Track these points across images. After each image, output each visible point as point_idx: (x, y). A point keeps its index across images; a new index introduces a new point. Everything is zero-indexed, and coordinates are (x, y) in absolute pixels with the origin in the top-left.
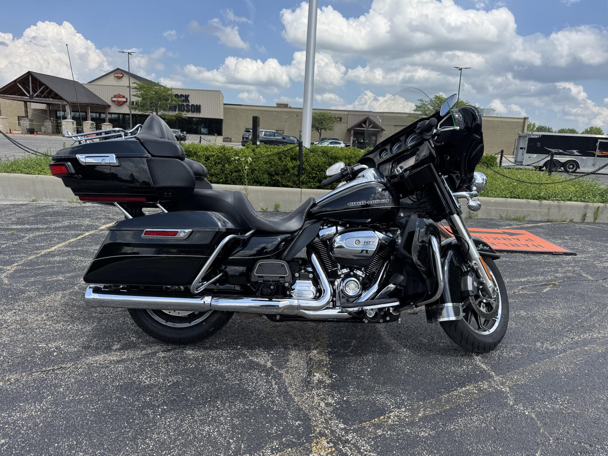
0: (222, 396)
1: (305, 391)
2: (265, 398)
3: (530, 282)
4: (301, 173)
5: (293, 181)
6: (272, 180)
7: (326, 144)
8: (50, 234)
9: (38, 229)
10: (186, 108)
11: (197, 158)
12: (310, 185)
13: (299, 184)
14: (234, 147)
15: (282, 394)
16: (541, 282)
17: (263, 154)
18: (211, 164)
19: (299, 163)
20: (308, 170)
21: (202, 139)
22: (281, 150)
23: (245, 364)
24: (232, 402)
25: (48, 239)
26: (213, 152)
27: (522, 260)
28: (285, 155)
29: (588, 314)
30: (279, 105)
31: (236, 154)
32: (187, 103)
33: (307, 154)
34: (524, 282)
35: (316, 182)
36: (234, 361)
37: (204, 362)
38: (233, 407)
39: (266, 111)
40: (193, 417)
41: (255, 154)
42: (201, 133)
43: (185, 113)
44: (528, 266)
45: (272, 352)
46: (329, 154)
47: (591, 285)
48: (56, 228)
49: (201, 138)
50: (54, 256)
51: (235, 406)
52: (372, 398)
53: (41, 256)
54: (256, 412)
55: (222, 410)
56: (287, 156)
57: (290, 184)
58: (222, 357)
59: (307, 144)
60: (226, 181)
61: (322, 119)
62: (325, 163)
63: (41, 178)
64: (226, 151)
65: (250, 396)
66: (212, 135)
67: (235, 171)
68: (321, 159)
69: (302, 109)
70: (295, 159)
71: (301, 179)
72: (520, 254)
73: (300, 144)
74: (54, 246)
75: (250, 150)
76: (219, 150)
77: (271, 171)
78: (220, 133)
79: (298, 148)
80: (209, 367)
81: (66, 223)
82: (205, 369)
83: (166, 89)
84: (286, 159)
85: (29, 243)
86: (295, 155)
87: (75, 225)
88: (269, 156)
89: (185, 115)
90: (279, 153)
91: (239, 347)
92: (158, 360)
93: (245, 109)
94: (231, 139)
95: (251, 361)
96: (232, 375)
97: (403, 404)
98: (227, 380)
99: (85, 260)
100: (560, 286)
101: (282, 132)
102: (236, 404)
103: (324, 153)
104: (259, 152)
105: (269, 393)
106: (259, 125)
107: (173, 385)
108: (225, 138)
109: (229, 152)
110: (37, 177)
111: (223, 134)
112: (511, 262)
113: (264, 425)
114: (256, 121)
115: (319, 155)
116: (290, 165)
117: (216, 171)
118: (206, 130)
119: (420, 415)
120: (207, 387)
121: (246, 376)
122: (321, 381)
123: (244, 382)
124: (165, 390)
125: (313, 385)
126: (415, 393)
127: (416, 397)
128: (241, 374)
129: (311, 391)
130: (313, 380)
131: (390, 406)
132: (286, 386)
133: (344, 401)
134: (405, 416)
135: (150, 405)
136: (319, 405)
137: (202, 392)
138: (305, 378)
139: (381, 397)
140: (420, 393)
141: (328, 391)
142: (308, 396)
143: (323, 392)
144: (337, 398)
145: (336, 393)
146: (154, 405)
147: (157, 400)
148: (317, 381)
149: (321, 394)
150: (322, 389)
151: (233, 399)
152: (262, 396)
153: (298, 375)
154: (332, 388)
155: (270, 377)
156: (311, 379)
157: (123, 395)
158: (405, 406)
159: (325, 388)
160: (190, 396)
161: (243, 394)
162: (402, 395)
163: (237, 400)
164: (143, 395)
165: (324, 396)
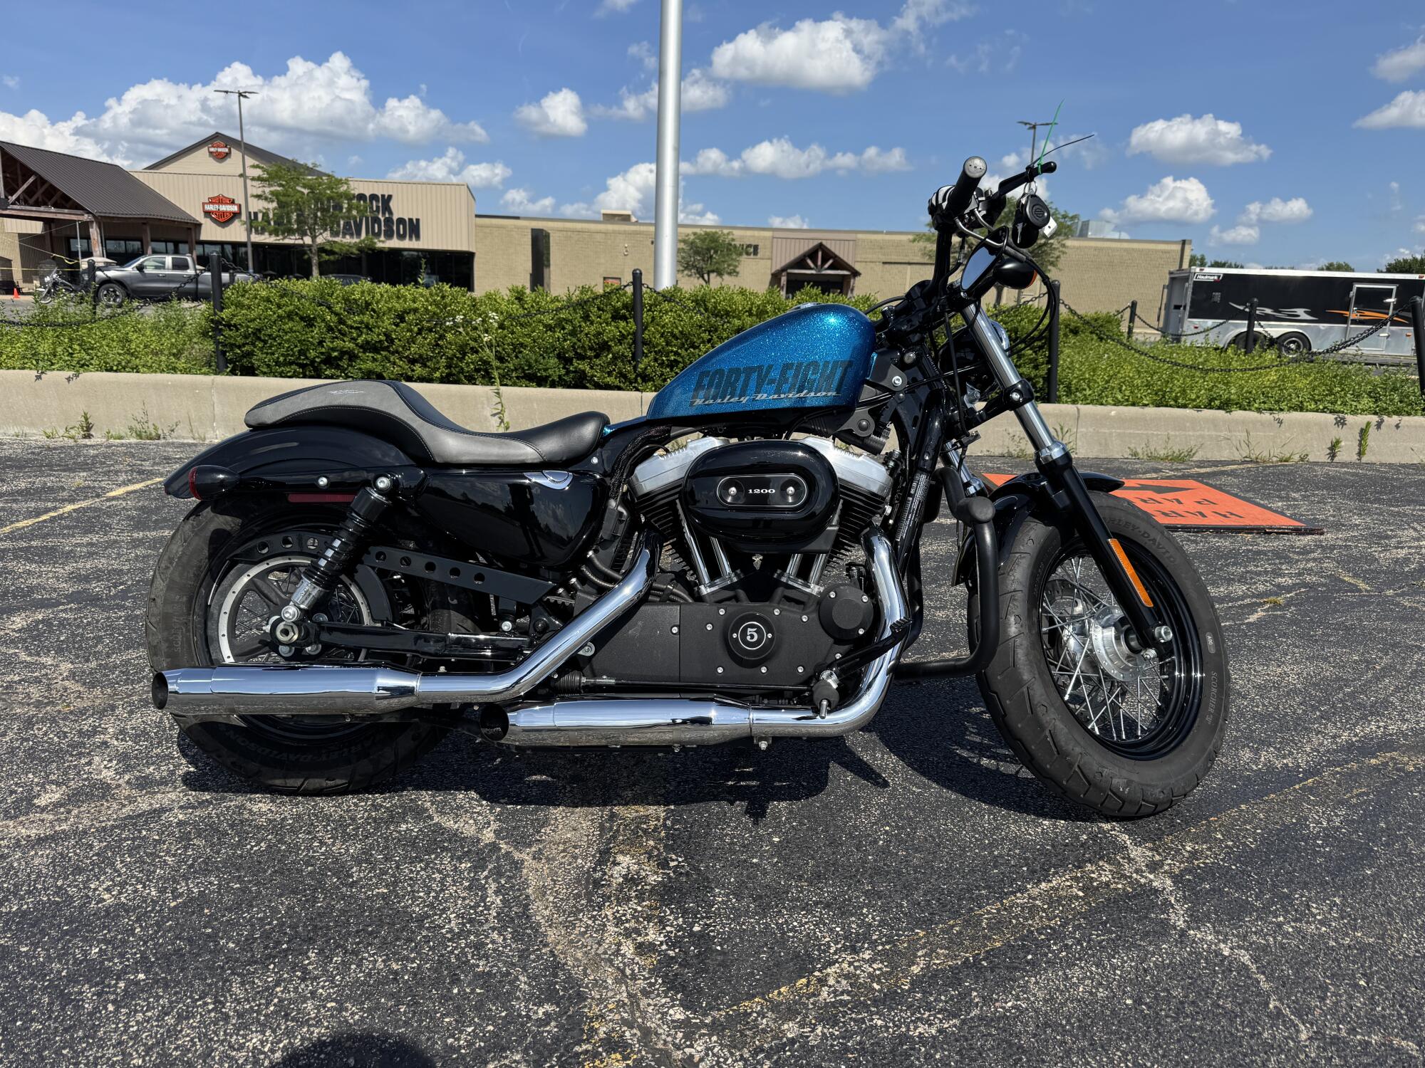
0: (326, 935)
1: (582, 911)
2: (456, 937)
4: (640, 353)
5: (621, 374)
6: (568, 371)
11: (372, 317)
13: (634, 380)
15: (512, 920)
19: (634, 327)
20: (658, 345)
24: (354, 952)
26: (414, 302)
38: (354, 966)
51: (360, 964)
52: (777, 924)
54: (419, 979)
55: (317, 977)
56: (603, 311)
57: (613, 381)
60: (448, 375)
64: (448, 300)
65: (413, 932)
70: (624, 318)
71: (640, 368)
72: (1188, 534)
73: (636, 279)
77: (563, 348)
86: (624, 306)
87: (44, 488)
97: (866, 937)
98: (353, 884)
100: (1288, 605)
102: (363, 959)
105: (471, 920)
114: (540, 240)
116: (612, 332)
119: (915, 969)
120: (290, 908)
121: (411, 871)
122: (632, 878)
123: (403, 888)
124: (157, 923)
125: (607, 891)
126: (905, 903)
127: (905, 914)
128: (397, 867)
129: (600, 909)
130: (612, 876)
131: (829, 947)
132: (528, 896)
133: (692, 934)
134: (871, 976)
135: (96, 973)
136: (619, 950)
137: (269, 923)
138: (588, 872)
139: (804, 920)
140: (919, 903)
141: (650, 908)
142: (587, 927)
143: (636, 910)
144: (672, 926)
145: (672, 913)
146: (108, 972)
147: (122, 956)
148: (621, 880)
149: (628, 917)
150: (633, 904)
151: (358, 944)
152: (451, 931)
153: (570, 864)
154: (662, 896)
155: (486, 873)
156: (605, 874)
157: (20, 943)
158: (873, 944)
159: (640, 898)
160: (230, 939)
161: (394, 924)
162: (865, 911)
163: (370, 944)
164: (85, 939)
165: (638, 922)
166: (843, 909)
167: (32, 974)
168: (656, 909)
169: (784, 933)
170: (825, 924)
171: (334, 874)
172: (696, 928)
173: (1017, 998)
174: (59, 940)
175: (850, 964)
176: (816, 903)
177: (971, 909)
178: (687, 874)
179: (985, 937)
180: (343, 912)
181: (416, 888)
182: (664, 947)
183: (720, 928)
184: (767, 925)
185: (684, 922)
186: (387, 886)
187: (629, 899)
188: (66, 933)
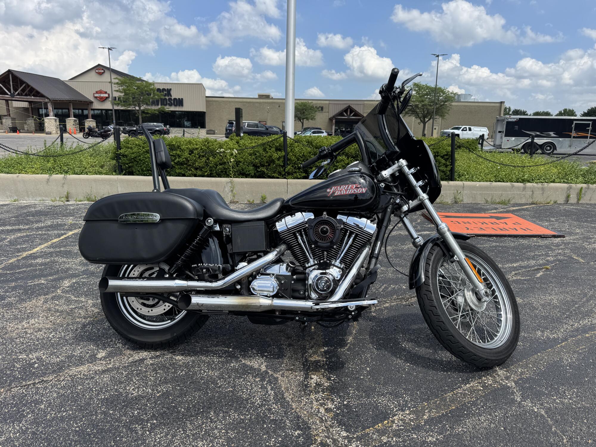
0: (215, 406)
1: (303, 396)
2: (261, 406)
3: (522, 267)
4: (286, 163)
5: (279, 172)
6: (258, 172)
7: (308, 134)
8: (32, 235)
9: (20, 230)
10: (168, 102)
11: (180, 151)
12: (296, 175)
13: (285, 175)
14: (218, 139)
15: (279, 400)
16: (533, 266)
17: (248, 146)
18: (195, 157)
19: (284, 154)
20: (294, 161)
21: (185, 133)
22: (265, 141)
23: (238, 369)
24: (226, 412)
25: (30, 241)
26: (197, 145)
27: (512, 245)
28: (270, 146)
29: (585, 299)
30: (261, 97)
31: (221, 147)
32: (170, 97)
33: (292, 144)
34: (516, 267)
35: (301, 172)
36: (227, 365)
37: (194, 368)
38: (227, 417)
39: (249, 103)
40: (185, 431)
41: (239, 146)
42: (184, 126)
43: (168, 107)
44: (518, 251)
45: (266, 354)
46: (314, 144)
47: (584, 268)
48: (38, 229)
49: (184, 131)
50: (37, 259)
51: (229, 417)
52: (374, 401)
53: (23, 258)
54: (252, 423)
55: (216, 422)
56: (272, 147)
57: (275, 175)
58: (213, 362)
59: (290, 134)
60: (211, 174)
61: (304, 109)
62: (310, 153)
63: (22, 177)
64: (210, 144)
65: (245, 405)
66: (195, 128)
67: (220, 163)
68: (306, 149)
69: (284, 99)
70: (280, 150)
71: (287, 169)
72: (510, 238)
73: (285, 134)
74: (36, 248)
75: (234, 142)
76: (203, 142)
77: (256, 162)
78: (203, 126)
79: (282, 139)
80: (200, 373)
81: (49, 223)
82: (197, 375)
83: (148, 84)
84: (270, 150)
85: (10, 245)
86: (280, 145)
87: (58, 224)
88: (253, 147)
89: (168, 108)
90: (263, 144)
91: (231, 349)
92: (146, 368)
93: (227, 101)
94: (214, 131)
95: (245, 365)
96: (225, 381)
97: (406, 405)
98: (219, 387)
99: (68, 262)
100: (552, 269)
101: (265, 123)
102: (230, 415)
103: (308, 142)
104: (243, 143)
105: (265, 400)
106: (242, 117)
107: (162, 395)
108: (208, 131)
109: (213, 145)
110: (18, 176)
111: (206, 126)
112: (501, 247)
113: (261, 437)
114: (238, 112)
115: (303, 145)
116: (276, 155)
117: (200, 165)
118: (189, 123)
119: (425, 417)
120: (199, 396)
121: (239, 382)
122: (319, 384)
123: (238, 388)
124: (154, 402)
125: (311, 389)
126: (418, 392)
127: (419, 397)
128: (234, 380)
129: (309, 396)
130: (311, 383)
131: (394, 409)
132: (282, 391)
133: (344, 405)
134: (410, 419)
135: (138, 420)
136: (319, 411)
137: (194, 402)
138: (302, 382)
139: (383, 399)
140: (423, 393)
141: (327, 395)
142: (306, 402)
143: (322, 396)
144: (336, 402)
145: (335, 397)
146: (143, 420)
147: (146, 414)
148: (315, 385)
149: (320, 398)
150: (321, 393)
151: (227, 409)
152: (258, 404)
153: (295, 379)
154: (331, 391)
155: (266, 382)
156: (308, 382)
157: (109, 410)
158: (409, 408)
159: (323, 392)
160: (182, 408)
161: (238, 402)
162: (404, 396)
163: (231, 409)
164: (131, 408)
165: (324, 400)
166: (397, 396)
167: (117, 421)
168: (330, 396)
169: (377, 404)
170: (391, 401)
171: (212, 383)
172: (345, 403)
173: (463, 428)
174: (122, 409)
175: (402, 415)
176: (387, 393)
177: (443, 395)
178: (338, 382)
179: (449, 405)
180: (219, 397)
181: (242, 388)
182: (335, 410)
183: (354, 402)
184: (370, 402)
185: (340, 401)
186: (232, 387)
187: (319, 392)
188: (124, 406)
